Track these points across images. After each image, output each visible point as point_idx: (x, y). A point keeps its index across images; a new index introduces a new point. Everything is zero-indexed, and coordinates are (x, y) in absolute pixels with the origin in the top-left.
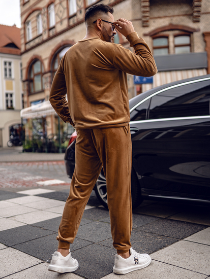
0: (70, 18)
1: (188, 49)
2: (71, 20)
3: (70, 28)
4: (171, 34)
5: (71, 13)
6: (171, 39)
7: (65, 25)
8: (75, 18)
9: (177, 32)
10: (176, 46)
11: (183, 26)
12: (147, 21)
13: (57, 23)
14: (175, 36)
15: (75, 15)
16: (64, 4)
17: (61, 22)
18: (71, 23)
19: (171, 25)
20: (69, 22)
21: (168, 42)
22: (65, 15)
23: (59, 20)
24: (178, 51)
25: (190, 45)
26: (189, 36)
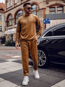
1: (62, 12)
3: (22, 4)
4: (56, 7)
9: (58, 6)
10: (58, 11)
11: (60, 4)
12: (48, 2)
13: (17, 2)
14: (58, 7)
17: (19, 2)
19: (56, 3)
20: (21, 2)
21: (55, 9)
24: (59, 12)
25: (62, 10)
26: (62, 7)
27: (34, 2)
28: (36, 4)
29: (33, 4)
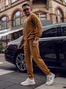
0: (6, 7)
1: (45, 19)
2: (6, 8)
3: (6, 10)
4: (39, 13)
5: (6, 5)
6: (40, 15)
7: (4, 9)
8: (8, 7)
9: (41, 13)
10: (41, 18)
11: (43, 11)
12: (32, 9)
13: (1, 8)
14: (41, 14)
15: (7, 6)
16: (4, 2)
17: (3, 8)
18: (6, 9)
19: (39, 10)
20: (5, 8)
22: (4, 6)
23: (2, 7)
25: (46, 17)
26: (45, 14)
27: (18, 8)
28: (20, 10)
29: (17, 10)
